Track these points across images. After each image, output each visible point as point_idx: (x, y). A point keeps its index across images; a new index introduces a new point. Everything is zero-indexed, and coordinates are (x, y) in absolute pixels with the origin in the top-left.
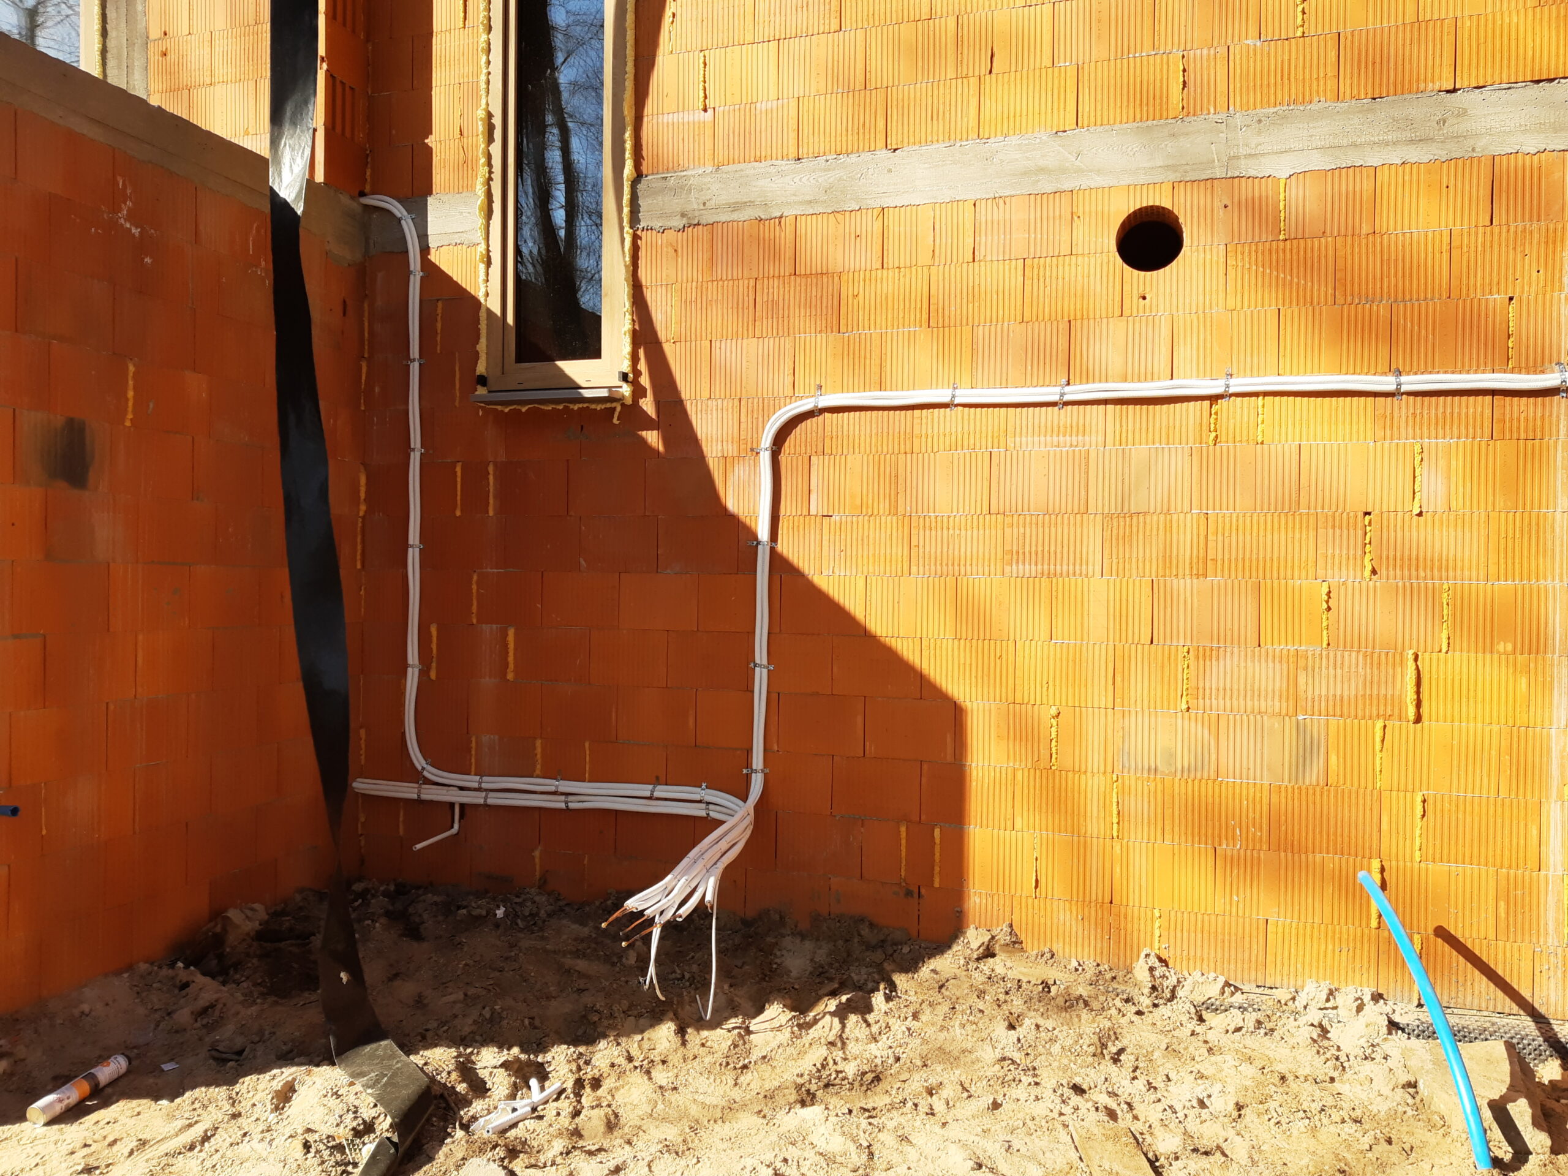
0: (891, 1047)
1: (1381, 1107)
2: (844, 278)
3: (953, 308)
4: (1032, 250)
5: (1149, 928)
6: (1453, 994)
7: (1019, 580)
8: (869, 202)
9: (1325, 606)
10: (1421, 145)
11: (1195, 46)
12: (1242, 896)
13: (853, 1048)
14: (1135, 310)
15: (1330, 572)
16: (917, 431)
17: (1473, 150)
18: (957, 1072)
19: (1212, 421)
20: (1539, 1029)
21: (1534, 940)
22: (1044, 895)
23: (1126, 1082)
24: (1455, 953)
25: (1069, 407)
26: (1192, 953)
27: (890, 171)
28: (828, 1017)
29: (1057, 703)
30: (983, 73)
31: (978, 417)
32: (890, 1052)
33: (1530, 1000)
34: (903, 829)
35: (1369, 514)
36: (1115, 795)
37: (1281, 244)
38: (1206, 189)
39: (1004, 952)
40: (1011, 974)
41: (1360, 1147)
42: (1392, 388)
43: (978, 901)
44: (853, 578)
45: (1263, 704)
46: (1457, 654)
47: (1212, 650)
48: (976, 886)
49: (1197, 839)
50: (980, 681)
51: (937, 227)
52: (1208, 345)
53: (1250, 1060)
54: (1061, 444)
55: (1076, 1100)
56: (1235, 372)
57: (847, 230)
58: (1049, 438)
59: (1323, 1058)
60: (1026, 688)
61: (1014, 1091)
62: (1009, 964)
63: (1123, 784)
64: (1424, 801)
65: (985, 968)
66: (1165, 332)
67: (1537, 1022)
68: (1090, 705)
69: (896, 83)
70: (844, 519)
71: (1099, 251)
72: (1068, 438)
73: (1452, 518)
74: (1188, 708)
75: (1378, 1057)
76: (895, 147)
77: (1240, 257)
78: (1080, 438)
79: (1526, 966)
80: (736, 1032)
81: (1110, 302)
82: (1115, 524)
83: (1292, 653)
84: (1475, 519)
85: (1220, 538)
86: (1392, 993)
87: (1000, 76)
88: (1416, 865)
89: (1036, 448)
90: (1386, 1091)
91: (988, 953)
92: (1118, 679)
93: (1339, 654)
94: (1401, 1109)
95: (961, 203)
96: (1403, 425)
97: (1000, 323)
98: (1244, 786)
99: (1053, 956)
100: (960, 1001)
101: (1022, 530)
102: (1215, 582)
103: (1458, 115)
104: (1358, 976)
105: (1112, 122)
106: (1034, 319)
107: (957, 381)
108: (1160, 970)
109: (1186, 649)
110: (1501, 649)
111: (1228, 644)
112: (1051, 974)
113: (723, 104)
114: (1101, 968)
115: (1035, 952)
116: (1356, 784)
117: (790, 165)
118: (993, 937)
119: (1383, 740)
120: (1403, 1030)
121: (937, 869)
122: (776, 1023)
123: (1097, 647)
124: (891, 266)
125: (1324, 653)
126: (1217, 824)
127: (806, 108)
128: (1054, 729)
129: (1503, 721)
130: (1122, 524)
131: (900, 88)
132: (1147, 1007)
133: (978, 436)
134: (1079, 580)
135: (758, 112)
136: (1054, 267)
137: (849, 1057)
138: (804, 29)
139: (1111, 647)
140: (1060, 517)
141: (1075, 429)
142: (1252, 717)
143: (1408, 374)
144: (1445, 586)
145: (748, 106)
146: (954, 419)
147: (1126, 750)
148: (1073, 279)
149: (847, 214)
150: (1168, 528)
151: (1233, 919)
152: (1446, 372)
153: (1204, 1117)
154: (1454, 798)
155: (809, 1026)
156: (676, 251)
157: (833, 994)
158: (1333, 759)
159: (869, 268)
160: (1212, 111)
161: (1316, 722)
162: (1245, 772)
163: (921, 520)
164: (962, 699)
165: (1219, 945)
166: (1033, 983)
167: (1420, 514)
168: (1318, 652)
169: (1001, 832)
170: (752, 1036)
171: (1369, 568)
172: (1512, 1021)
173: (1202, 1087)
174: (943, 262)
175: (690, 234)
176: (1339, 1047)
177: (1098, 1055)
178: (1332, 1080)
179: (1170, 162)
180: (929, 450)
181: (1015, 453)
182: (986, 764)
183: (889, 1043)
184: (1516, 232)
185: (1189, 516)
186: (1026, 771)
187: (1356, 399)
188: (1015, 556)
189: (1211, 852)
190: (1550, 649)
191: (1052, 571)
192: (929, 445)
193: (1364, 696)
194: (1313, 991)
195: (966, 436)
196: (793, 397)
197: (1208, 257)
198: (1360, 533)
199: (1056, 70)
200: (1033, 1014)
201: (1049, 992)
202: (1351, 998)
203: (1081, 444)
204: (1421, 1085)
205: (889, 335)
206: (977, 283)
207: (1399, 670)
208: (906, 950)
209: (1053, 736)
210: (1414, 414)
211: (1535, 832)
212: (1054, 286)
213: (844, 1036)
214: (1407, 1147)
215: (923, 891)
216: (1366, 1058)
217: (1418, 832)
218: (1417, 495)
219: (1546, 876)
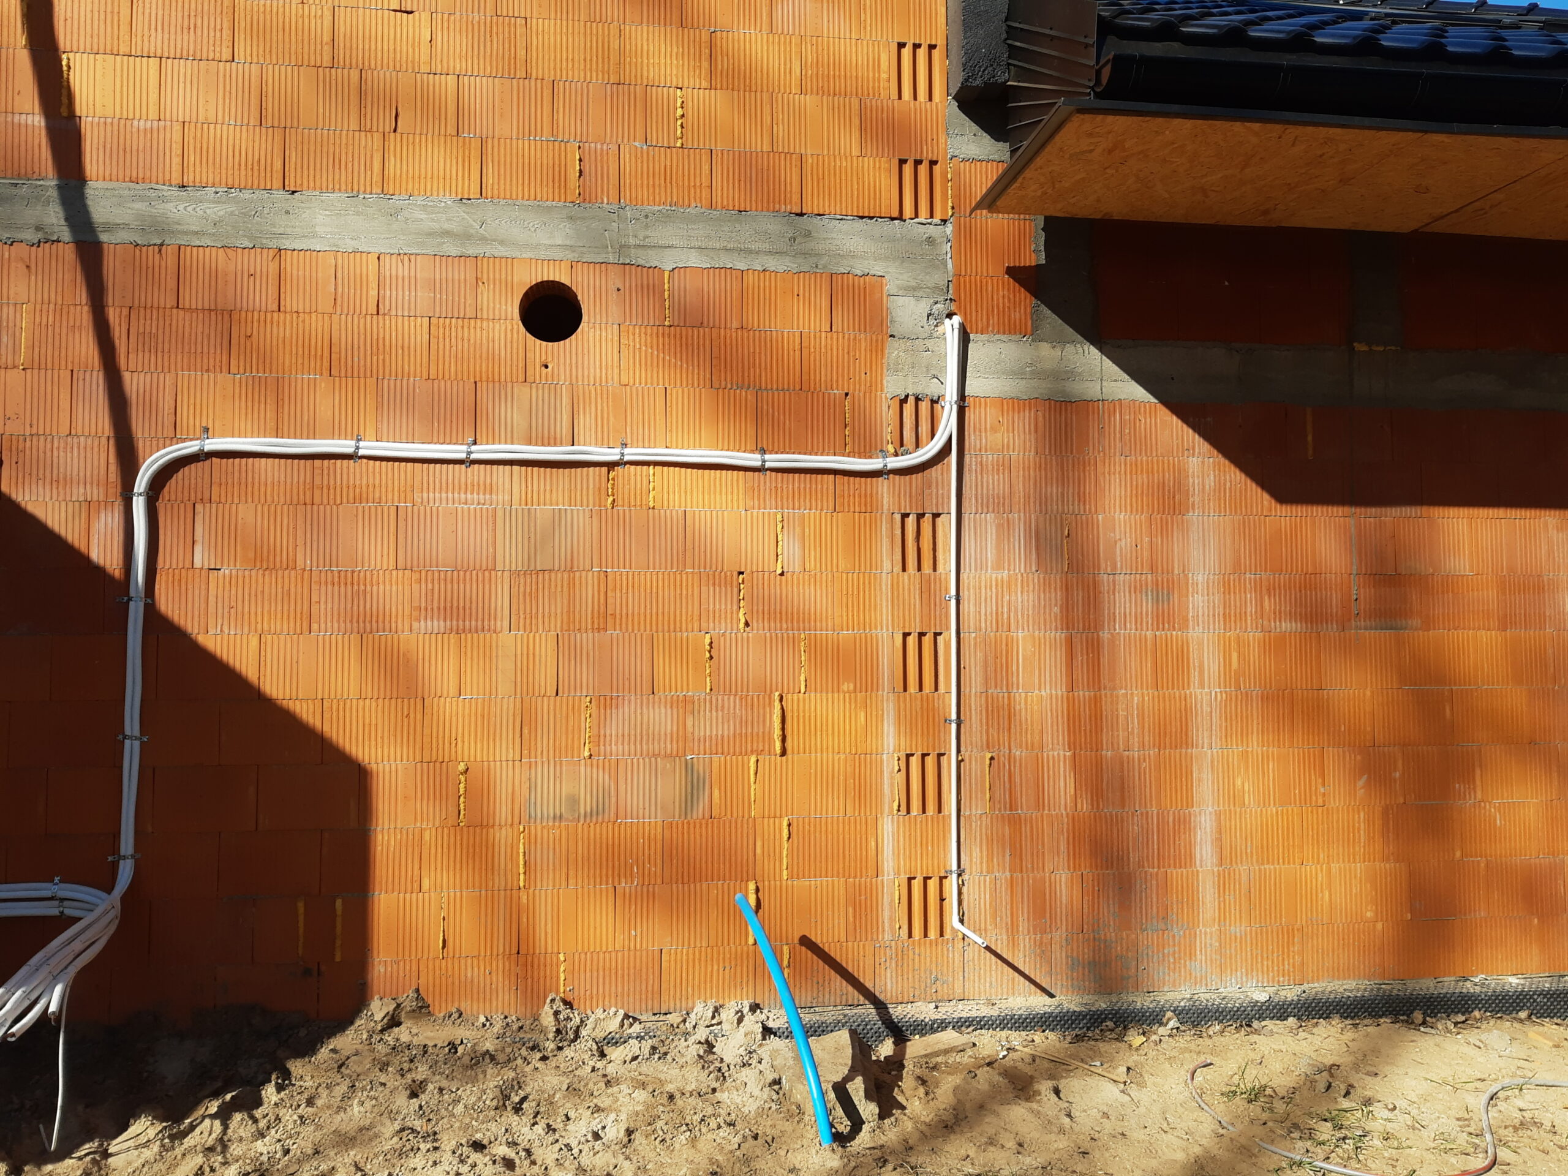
0: (279, 1141)
1: (751, 1107)
2: (235, 317)
3: (356, 359)
4: (437, 309)
5: (554, 972)
6: (815, 995)
7: (427, 636)
8: (265, 241)
9: (708, 655)
10: (777, 256)
11: (590, 140)
12: (639, 930)
13: (235, 1150)
14: (538, 377)
15: (711, 625)
16: (317, 481)
17: (817, 266)
18: (352, 1153)
19: (610, 486)
20: (879, 1014)
21: (875, 937)
22: (451, 955)
23: (526, 1130)
24: (815, 957)
25: (476, 466)
26: (595, 992)
27: (287, 212)
28: (207, 1122)
29: (466, 759)
30: (387, 129)
31: (384, 470)
32: (278, 1146)
33: (872, 990)
34: (301, 906)
35: (742, 573)
36: (521, 846)
37: (667, 329)
38: (601, 271)
39: (410, 1018)
40: (416, 1041)
41: (731, 1148)
42: (758, 464)
43: (382, 970)
44: (245, 637)
45: (657, 747)
46: (813, 694)
47: (612, 699)
48: (381, 955)
49: (598, 880)
50: (386, 741)
51: (339, 275)
52: (605, 415)
53: (643, 1086)
54: (469, 501)
55: (475, 1157)
56: (629, 442)
57: (239, 267)
58: (456, 495)
59: (707, 1071)
60: (434, 746)
61: (412, 1160)
62: (414, 1031)
63: (530, 833)
64: (789, 825)
65: (389, 1039)
66: (566, 401)
67: (877, 1008)
68: (498, 759)
69: (295, 125)
70: (234, 572)
71: (503, 317)
72: (475, 496)
73: (807, 577)
74: (591, 755)
75: (754, 1062)
76: (293, 189)
77: (631, 337)
78: (488, 496)
79: (869, 960)
80: (88, 1158)
81: (515, 368)
82: (522, 581)
83: (681, 698)
84: (824, 578)
85: (618, 595)
86: (767, 1002)
87: (405, 136)
88: (784, 883)
89: (444, 505)
90: (757, 1092)
91: (393, 1022)
92: (526, 731)
93: (720, 698)
94: (767, 1106)
95: (364, 255)
96: (768, 497)
97: (406, 378)
98: (641, 825)
99: (460, 1015)
100: (362, 1077)
101: (430, 586)
102: (615, 636)
103: (805, 236)
104: (739, 991)
105: (514, 197)
106: (440, 377)
107: (362, 433)
108: (565, 1013)
109: (588, 699)
110: (846, 689)
111: (626, 693)
112: (460, 1033)
113: (91, 114)
114: (509, 1020)
115: (442, 1014)
116: (735, 815)
117: (174, 192)
118: (399, 1005)
119: (756, 773)
120: (775, 1035)
121: (338, 943)
122: (143, 1139)
123: (505, 700)
124: (288, 309)
125: (708, 697)
126: (617, 863)
127: (192, 135)
128: (462, 786)
129: (848, 751)
130: (528, 581)
131: (299, 131)
132: (552, 1051)
133: (384, 490)
134: (488, 636)
135: (135, 130)
136: (460, 329)
137: (230, 1160)
138: (191, 52)
139: (518, 700)
140: (468, 573)
141: (482, 487)
142: (647, 760)
143: (771, 453)
144: (803, 636)
145: (122, 122)
146: (358, 471)
147: (533, 801)
148: (478, 342)
149: (240, 250)
150: (572, 584)
151: (632, 953)
152: (799, 453)
153: (597, 1148)
154: (812, 820)
155: (184, 1134)
156: (28, 267)
157: (215, 1095)
158: (716, 793)
159: (263, 309)
160: (605, 201)
161: (701, 761)
162: (641, 812)
163: (323, 575)
164: (366, 761)
165: (619, 980)
166: (439, 1045)
167: (782, 574)
168: (702, 697)
169: (408, 895)
170: (110, 1160)
171: (743, 621)
172: (859, 1011)
173: (598, 1120)
174: (345, 311)
175: (47, 251)
176: (722, 1059)
177: (500, 1108)
178: (714, 1090)
179: (568, 243)
180: (332, 502)
181: (422, 508)
182: (392, 826)
183: (278, 1136)
184: (849, 339)
185: (590, 574)
186: (434, 830)
187: (730, 472)
188: (423, 612)
189: (611, 890)
190: (881, 688)
191: (461, 627)
192: (332, 497)
193: (741, 735)
194: (701, 1011)
195: (371, 489)
196: (174, 439)
197: (604, 334)
198: (735, 590)
199: (461, 139)
200: (437, 1077)
201: (456, 1052)
202: (733, 1011)
203: (488, 502)
204: (784, 1081)
205: (287, 380)
206: (381, 336)
207: (768, 710)
208: (303, 1033)
209: (462, 792)
210: (776, 487)
211: (873, 844)
212: (460, 347)
213: (226, 1138)
214: (769, 1139)
215: (323, 968)
216: (744, 1065)
217: (785, 853)
218: (780, 557)
219: (882, 881)
